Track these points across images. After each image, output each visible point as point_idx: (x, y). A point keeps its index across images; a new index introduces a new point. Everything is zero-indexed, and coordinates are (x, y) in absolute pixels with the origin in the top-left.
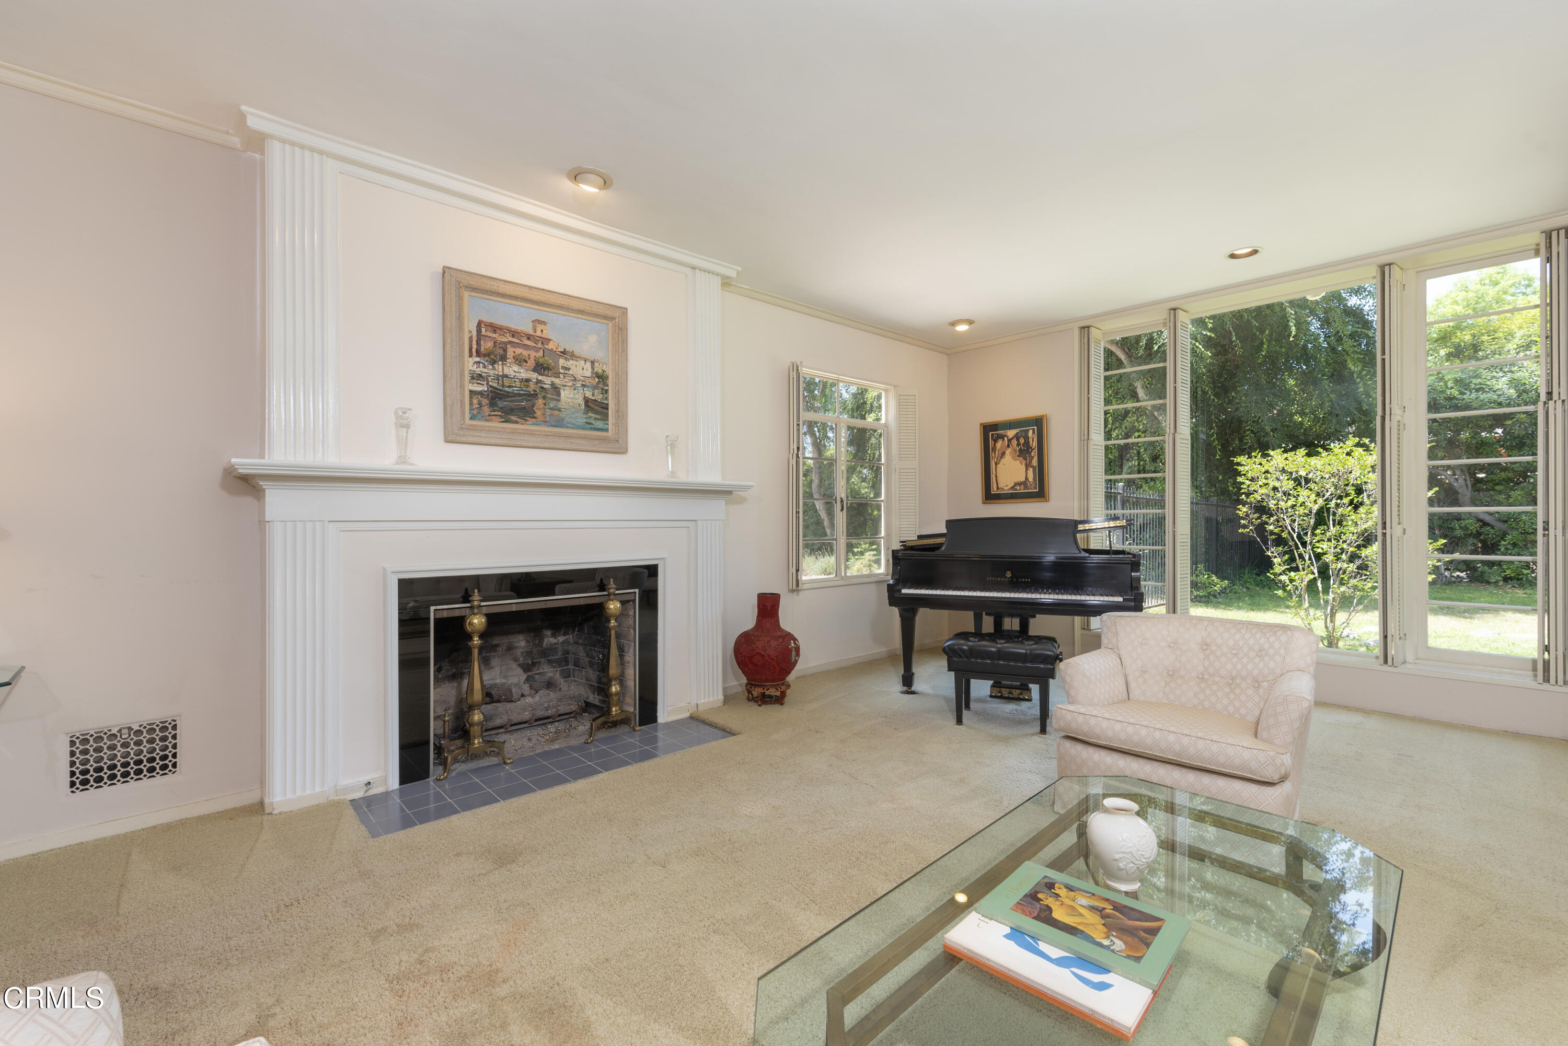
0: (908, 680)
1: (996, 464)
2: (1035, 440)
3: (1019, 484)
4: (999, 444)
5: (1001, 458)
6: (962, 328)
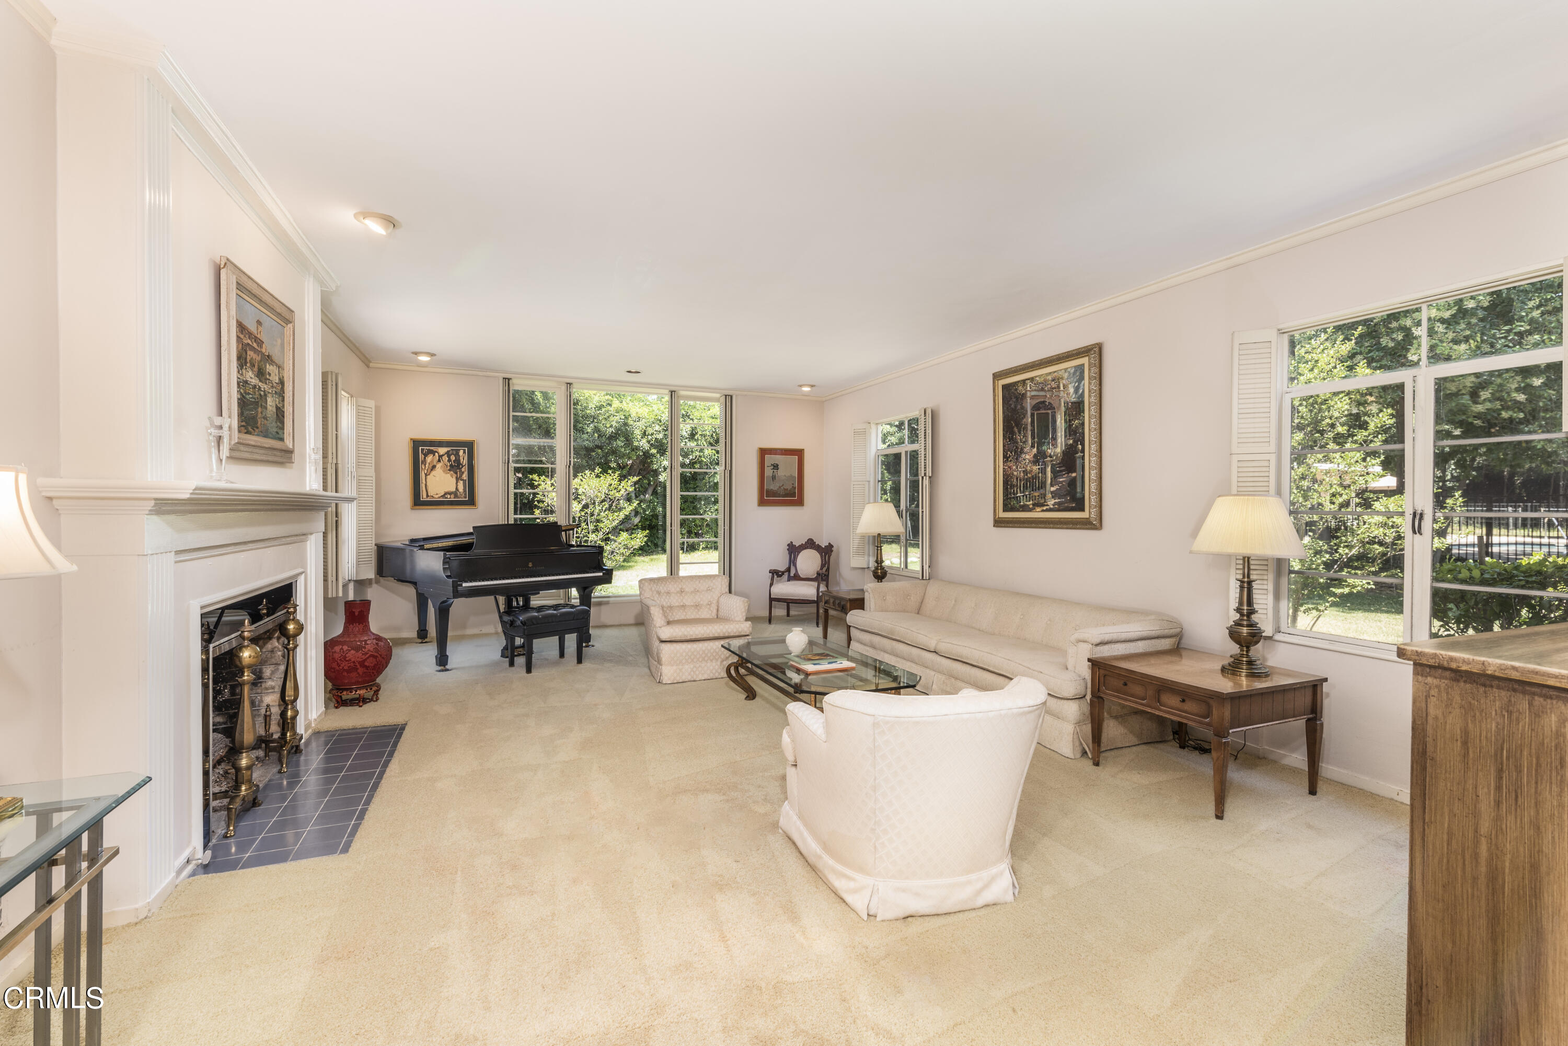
0: (442, 660)
1: (426, 475)
2: (466, 458)
3: (450, 493)
4: (429, 458)
5: (432, 470)
6: (424, 358)
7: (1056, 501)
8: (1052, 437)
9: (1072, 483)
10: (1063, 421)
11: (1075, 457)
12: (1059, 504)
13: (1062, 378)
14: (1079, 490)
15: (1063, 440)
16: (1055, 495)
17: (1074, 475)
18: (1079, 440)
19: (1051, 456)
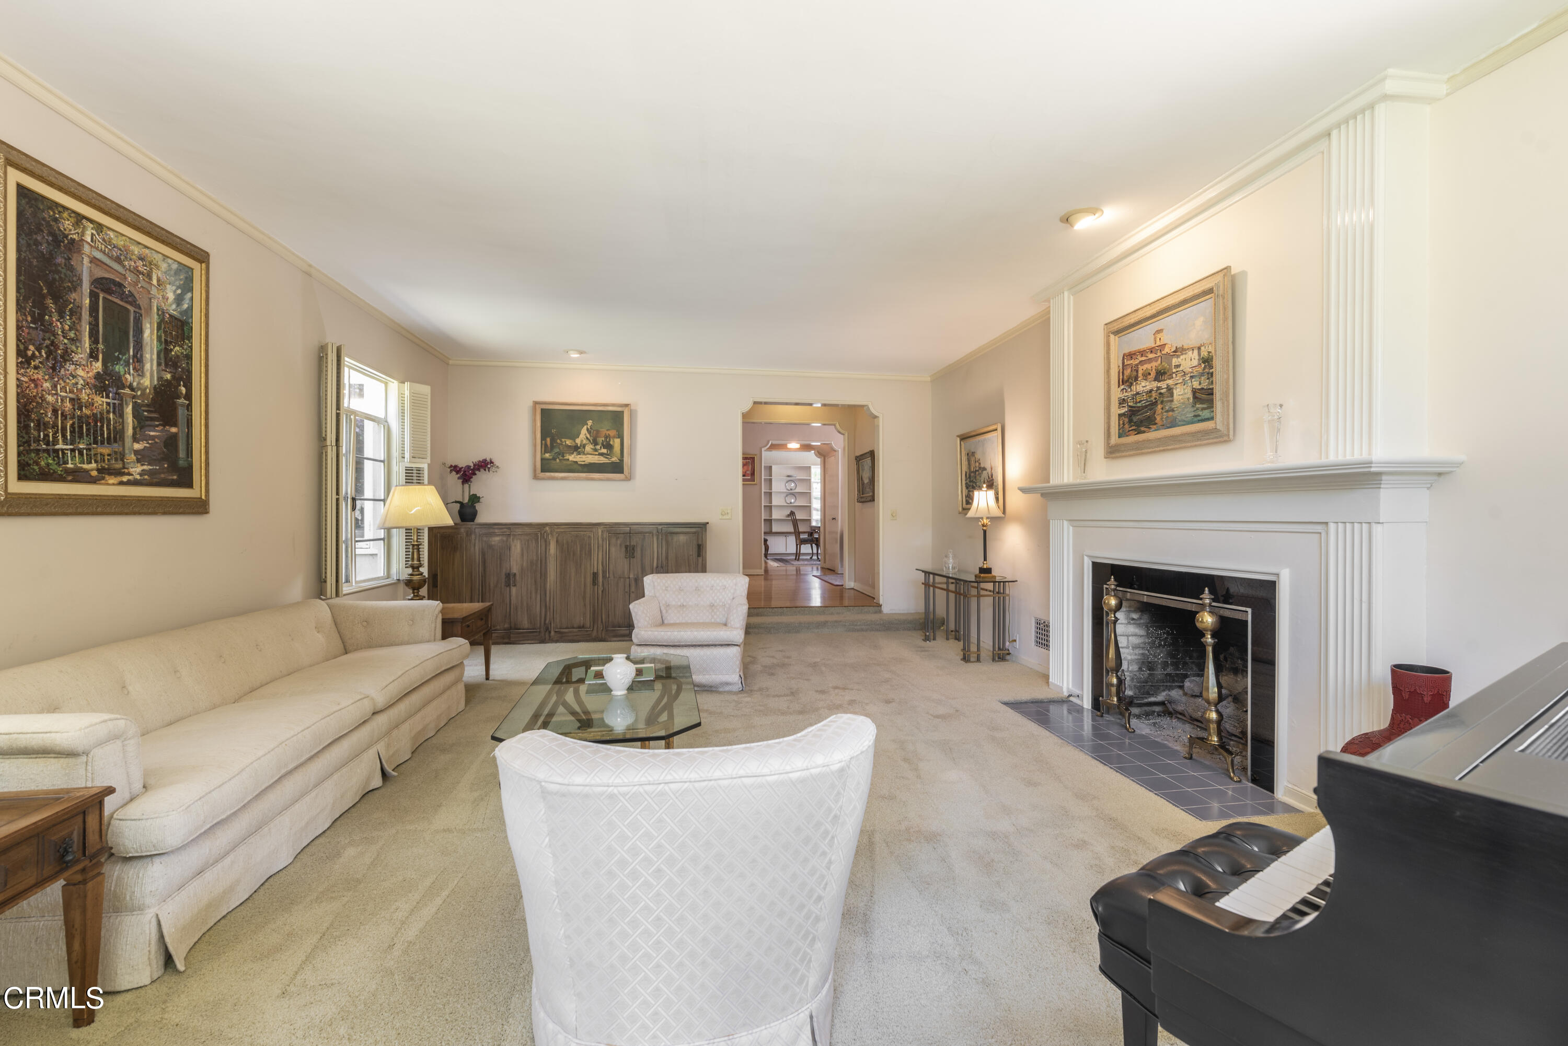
7: (145, 467)
8: (135, 356)
9: (171, 442)
10: (155, 337)
11: (175, 403)
12: (150, 473)
13: (158, 267)
14: (182, 454)
15: (155, 367)
16: (141, 457)
17: (174, 430)
18: (181, 379)
19: (131, 387)
